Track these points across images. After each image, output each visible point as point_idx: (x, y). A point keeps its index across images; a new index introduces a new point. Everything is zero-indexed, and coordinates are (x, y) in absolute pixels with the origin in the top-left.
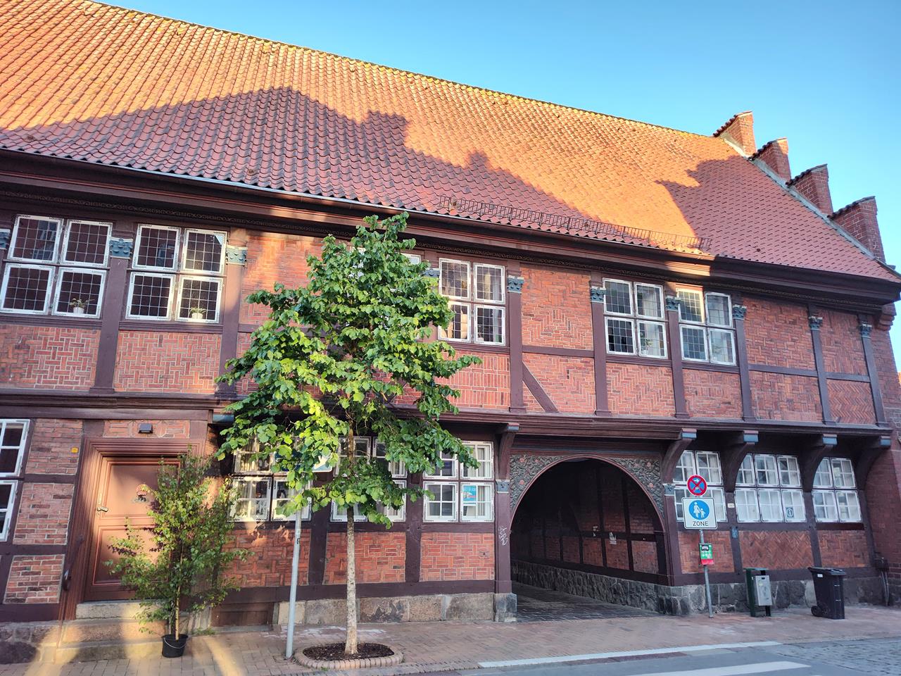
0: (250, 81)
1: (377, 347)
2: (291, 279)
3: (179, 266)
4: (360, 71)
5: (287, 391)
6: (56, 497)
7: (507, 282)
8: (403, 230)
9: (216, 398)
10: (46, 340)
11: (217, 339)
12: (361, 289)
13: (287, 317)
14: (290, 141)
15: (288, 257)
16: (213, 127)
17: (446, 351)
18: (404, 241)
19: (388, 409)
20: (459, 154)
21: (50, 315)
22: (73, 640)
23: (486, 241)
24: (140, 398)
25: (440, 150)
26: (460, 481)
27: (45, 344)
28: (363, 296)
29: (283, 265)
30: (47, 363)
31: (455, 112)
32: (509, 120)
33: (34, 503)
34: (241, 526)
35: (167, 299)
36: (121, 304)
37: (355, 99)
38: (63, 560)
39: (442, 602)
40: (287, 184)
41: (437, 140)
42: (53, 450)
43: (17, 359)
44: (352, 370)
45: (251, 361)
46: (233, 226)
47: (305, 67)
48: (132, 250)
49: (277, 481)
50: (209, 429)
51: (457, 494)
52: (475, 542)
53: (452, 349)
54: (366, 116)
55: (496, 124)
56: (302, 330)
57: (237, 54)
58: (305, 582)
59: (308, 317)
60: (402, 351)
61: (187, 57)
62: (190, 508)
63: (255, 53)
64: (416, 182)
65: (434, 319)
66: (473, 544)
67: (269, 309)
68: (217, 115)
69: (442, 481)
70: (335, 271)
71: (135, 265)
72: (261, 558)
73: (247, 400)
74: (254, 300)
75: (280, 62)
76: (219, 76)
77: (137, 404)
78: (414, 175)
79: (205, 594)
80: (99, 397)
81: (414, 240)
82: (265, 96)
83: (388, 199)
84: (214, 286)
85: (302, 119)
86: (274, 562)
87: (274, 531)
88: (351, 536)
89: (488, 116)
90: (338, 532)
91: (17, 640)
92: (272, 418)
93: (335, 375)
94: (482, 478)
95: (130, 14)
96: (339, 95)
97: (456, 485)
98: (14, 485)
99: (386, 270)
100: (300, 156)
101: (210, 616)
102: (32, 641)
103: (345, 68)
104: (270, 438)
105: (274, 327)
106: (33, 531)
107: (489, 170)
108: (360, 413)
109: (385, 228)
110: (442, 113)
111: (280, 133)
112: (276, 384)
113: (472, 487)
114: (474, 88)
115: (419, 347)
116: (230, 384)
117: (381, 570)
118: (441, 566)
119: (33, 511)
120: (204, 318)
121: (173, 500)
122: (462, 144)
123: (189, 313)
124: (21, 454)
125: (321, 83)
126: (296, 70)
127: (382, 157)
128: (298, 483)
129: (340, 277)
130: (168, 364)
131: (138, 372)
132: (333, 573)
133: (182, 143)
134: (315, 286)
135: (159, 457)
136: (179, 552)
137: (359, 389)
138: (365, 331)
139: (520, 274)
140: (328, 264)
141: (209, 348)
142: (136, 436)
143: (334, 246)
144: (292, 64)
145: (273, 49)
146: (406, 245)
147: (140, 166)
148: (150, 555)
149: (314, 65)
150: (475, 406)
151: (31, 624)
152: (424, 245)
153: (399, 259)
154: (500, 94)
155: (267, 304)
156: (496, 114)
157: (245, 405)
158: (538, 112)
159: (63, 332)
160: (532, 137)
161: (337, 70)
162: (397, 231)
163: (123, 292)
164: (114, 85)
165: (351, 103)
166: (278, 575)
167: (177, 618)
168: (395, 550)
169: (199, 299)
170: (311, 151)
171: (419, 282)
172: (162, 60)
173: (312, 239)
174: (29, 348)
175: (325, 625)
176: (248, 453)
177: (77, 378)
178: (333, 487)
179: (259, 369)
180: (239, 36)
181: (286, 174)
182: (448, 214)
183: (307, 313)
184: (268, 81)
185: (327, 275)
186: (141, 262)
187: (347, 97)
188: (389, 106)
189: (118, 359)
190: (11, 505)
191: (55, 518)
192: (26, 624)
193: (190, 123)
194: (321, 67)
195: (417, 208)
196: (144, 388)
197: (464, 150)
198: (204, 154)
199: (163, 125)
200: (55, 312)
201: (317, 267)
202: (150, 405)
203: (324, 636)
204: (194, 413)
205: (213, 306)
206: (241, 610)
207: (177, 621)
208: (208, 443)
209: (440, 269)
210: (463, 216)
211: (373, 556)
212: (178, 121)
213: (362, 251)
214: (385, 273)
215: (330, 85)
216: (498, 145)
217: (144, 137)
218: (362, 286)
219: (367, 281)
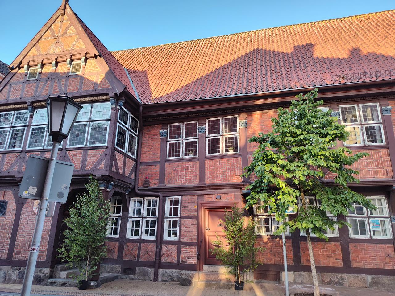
0: (241, 52)
1: (308, 154)
2: (267, 130)
3: (222, 132)
4: (288, 30)
5: (268, 178)
6: (192, 224)
7: (382, 111)
8: (317, 97)
9: (243, 184)
10: (182, 167)
11: (239, 159)
12: (298, 128)
13: (265, 146)
14: (259, 71)
15: (264, 120)
16: (229, 75)
17: (346, 152)
18: (317, 102)
19: (321, 182)
20: (343, 52)
21: (182, 158)
22: (203, 280)
23: (364, 92)
24: (215, 185)
25: (333, 53)
26: (368, 217)
27: (182, 169)
28: (299, 132)
29: (262, 124)
30: (184, 175)
31: (339, 33)
32: (371, 26)
33: (185, 226)
34: (261, 237)
35: (220, 146)
36: (204, 151)
37: (287, 43)
38: (197, 248)
39: (366, 279)
40: (259, 89)
41: (330, 49)
42: (189, 207)
43: (174, 175)
44: (298, 166)
45: (253, 166)
46: (240, 112)
47: (263, 38)
48: (206, 130)
49: (273, 217)
50: (242, 196)
51: (368, 224)
52: (382, 249)
53: (350, 150)
54: (293, 49)
55: (364, 31)
56: (272, 151)
57: (235, 42)
58: (292, 263)
59: (275, 145)
60: (322, 155)
61: (217, 50)
62: (238, 229)
63: (242, 39)
64: (321, 72)
65: (338, 137)
66: (380, 250)
67: (258, 144)
68: (230, 69)
69: (358, 217)
70: (284, 122)
71: (207, 135)
72: (271, 251)
73: (254, 184)
74: (251, 141)
75: (253, 39)
76: (229, 54)
77: (214, 188)
78: (320, 69)
79: (249, 265)
80: (201, 186)
81: (322, 101)
82: (248, 55)
83: (307, 84)
84: (236, 138)
85: (264, 60)
86: (277, 253)
87: (275, 239)
88: (309, 244)
89: (358, 28)
90: (304, 241)
91: (185, 277)
92: (265, 191)
93: (290, 169)
94: (382, 216)
95: (196, 41)
96: (279, 44)
97: (366, 220)
98: (178, 220)
99: (309, 117)
100: (264, 76)
101: (253, 275)
102: (190, 278)
103: (281, 32)
104: (265, 199)
105: (260, 151)
106: (186, 237)
107: (361, 56)
108: (305, 186)
109: (307, 98)
110: (332, 35)
111: (255, 69)
112: (264, 176)
113: (376, 220)
114: (348, 17)
115: (331, 152)
116: (246, 177)
117: (329, 260)
118: (363, 260)
119: (185, 229)
120: (234, 151)
121: (231, 225)
122: (345, 47)
123: (228, 150)
124: (179, 209)
125: (271, 42)
126: (260, 40)
127: (302, 65)
128: (280, 218)
129: (287, 125)
130: (223, 171)
131: (213, 176)
132: (305, 260)
133: (218, 84)
134: (276, 131)
135: (224, 208)
136: (236, 246)
137: (302, 175)
138: (303, 148)
139: (388, 105)
140: (280, 120)
141: (237, 163)
142: (215, 200)
143: (283, 112)
144: (258, 38)
145: (249, 35)
146: (319, 104)
147: (204, 97)
148: (226, 248)
149: (267, 35)
150: (370, 178)
151: (189, 271)
152: (329, 101)
153: (316, 111)
154: (364, 15)
155: (257, 142)
156: (363, 26)
157: (253, 186)
158: (389, 16)
159: (187, 163)
160: (387, 31)
161: (277, 34)
162: (313, 98)
163: (204, 146)
164: (193, 70)
165: (285, 46)
166: (279, 259)
167: (239, 274)
168: (335, 251)
169: (231, 144)
170: (269, 73)
171: (327, 120)
172: (208, 55)
173: (273, 110)
174: (177, 170)
175: (305, 284)
176: (259, 205)
177: (193, 180)
178: (297, 220)
179: (257, 170)
180: (235, 34)
181: (259, 86)
182: (340, 83)
183: (274, 143)
184: (248, 49)
185: (281, 125)
186: (209, 134)
187: (283, 44)
188: (303, 41)
189: (206, 171)
190: (178, 227)
191: (192, 232)
192: (188, 271)
193: (220, 76)
194: (270, 35)
195: (322, 84)
196: (216, 182)
197: (346, 49)
198: (226, 86)
199: (211, 79)
200: (184, 157)
201: (276, 122)
202: (219, 188)
203: (304, 288)
204: (235, 190)
205: (236, 146)
206: (265, 273)
207: (239, 275)
208: (242, 202)
209: (340, 111)
210: (348, 83)
211: (324, 253)
212: (216, 76)
213: (295, 111)
214: (309, 119)
215: (275, 41)
216: (366, 41)
217: (205, 86)
218: (298, 127)
219: (300, 125)
